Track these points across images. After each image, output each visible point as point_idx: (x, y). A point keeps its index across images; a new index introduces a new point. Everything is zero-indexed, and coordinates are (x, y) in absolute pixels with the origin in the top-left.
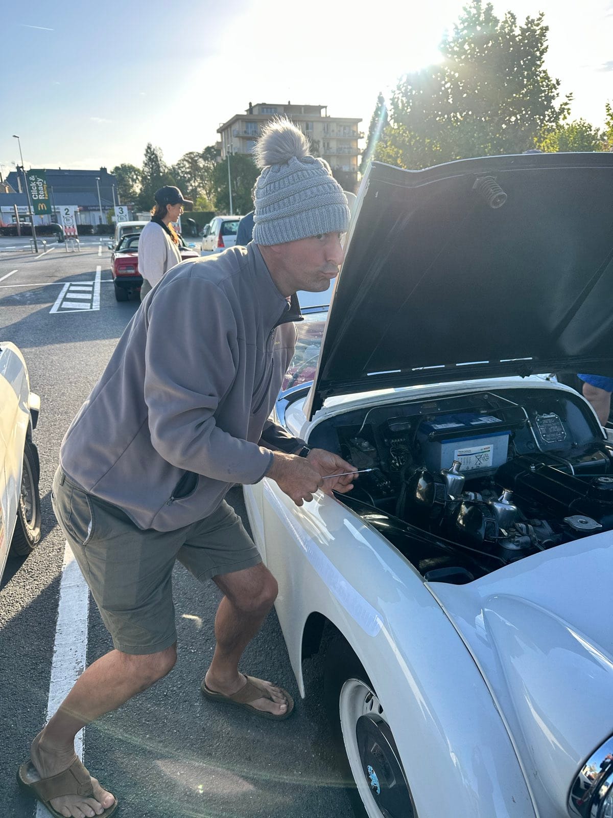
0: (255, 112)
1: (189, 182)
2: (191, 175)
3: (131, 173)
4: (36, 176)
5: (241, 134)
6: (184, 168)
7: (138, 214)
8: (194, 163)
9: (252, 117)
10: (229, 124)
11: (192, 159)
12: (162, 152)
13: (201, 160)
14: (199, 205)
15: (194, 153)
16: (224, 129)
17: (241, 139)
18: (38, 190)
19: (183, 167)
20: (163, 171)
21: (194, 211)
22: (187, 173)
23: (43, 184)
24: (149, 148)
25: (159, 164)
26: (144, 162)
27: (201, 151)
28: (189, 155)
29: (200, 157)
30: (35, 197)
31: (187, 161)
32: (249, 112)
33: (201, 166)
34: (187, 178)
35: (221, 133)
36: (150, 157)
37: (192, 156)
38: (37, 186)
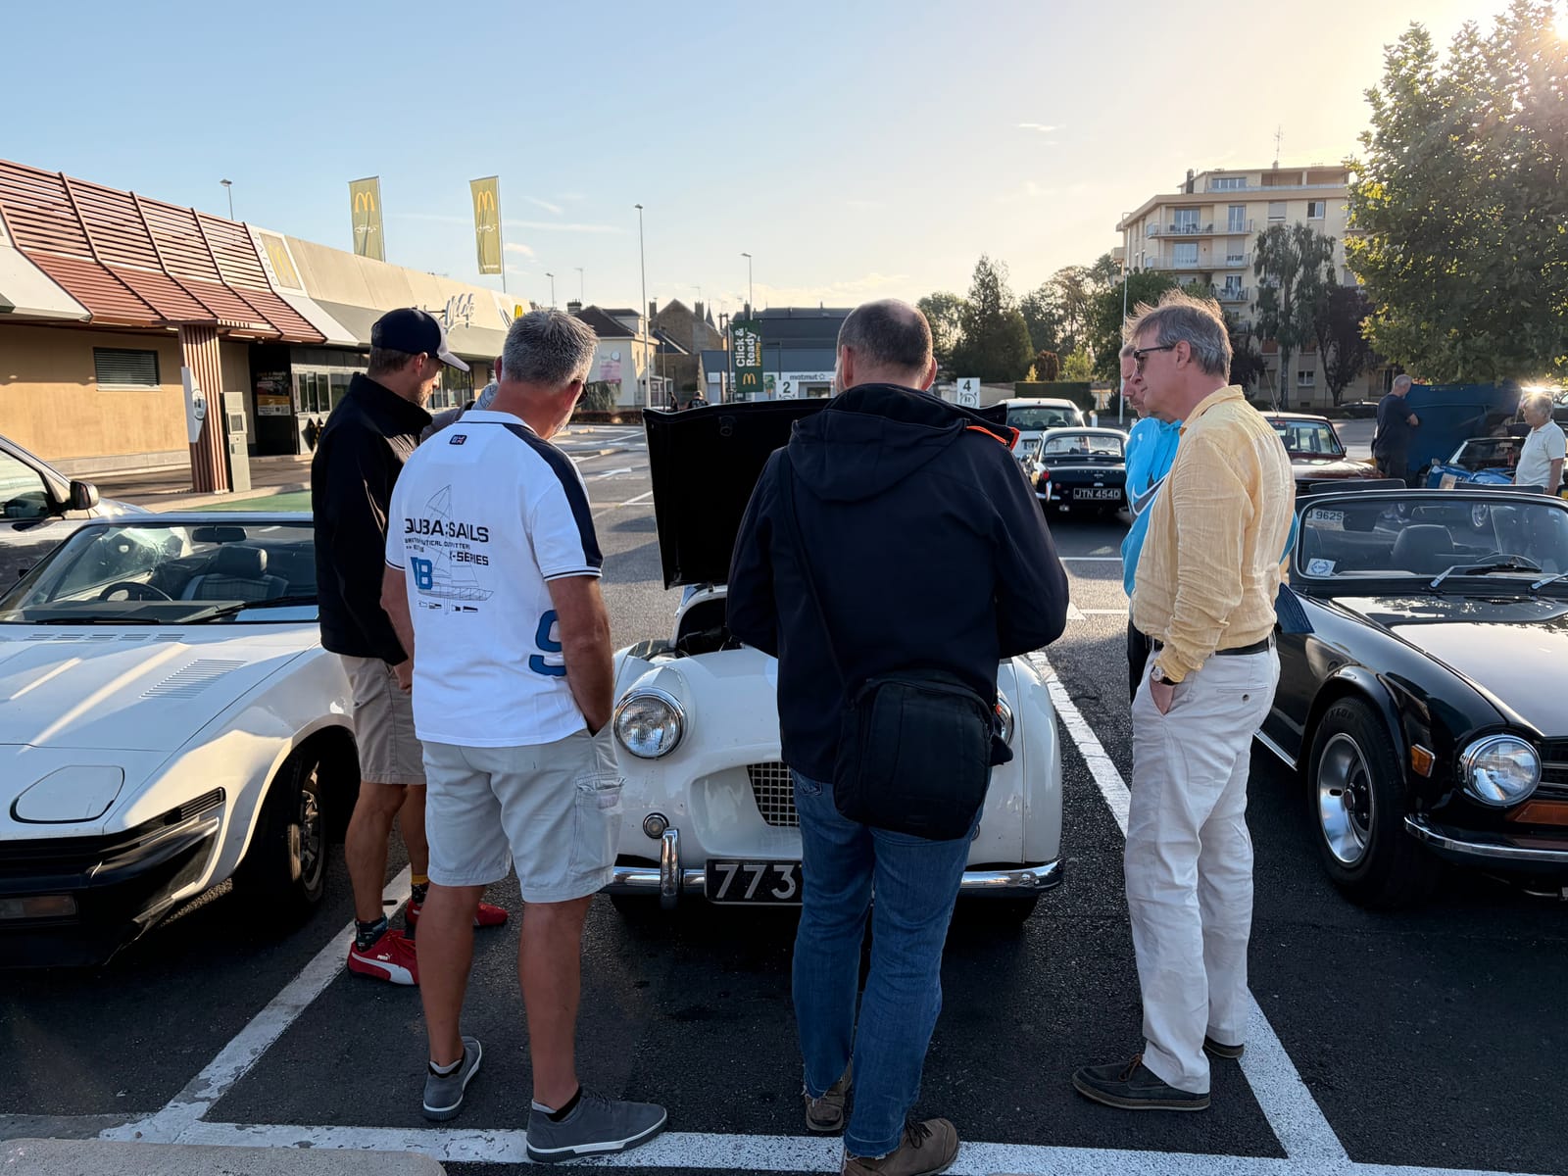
0: (1199, 188)
1: (1061, 324)
2: (1066, 311)
3: (948, 308)
4: (746, 329)
5: (1163, 233)
6: (1053, 298)
7: (941, 388)
8: (1074, 288)
9: (1190, 199)
10: (1141, 212)
11: (1071, 279)
12: (1007, 271)
13: (1089, 280)
14: (1072, 368)
15: (1076, 267)
16: (1133, 224)
17: (1162, 242)
18: (746, 352)
19: (1049, 296)
20: (1005, 306)
21: (1057, 380)
22: (1057, 307)
23: (756, 341)
24: (983, 263)
25: (998, 292)
26: (970, 289)
27: (1091, 263)
28: (1064, 273)
29: (1088, 275)
30: (740, 362)
31: (1059, 283)
32: (1185, 188)
33: (1089, 292)
34: (1056, 316)
35: (1124, 231)
36: (982, 281)
37: (1072, 274)
38: (746, 345)
